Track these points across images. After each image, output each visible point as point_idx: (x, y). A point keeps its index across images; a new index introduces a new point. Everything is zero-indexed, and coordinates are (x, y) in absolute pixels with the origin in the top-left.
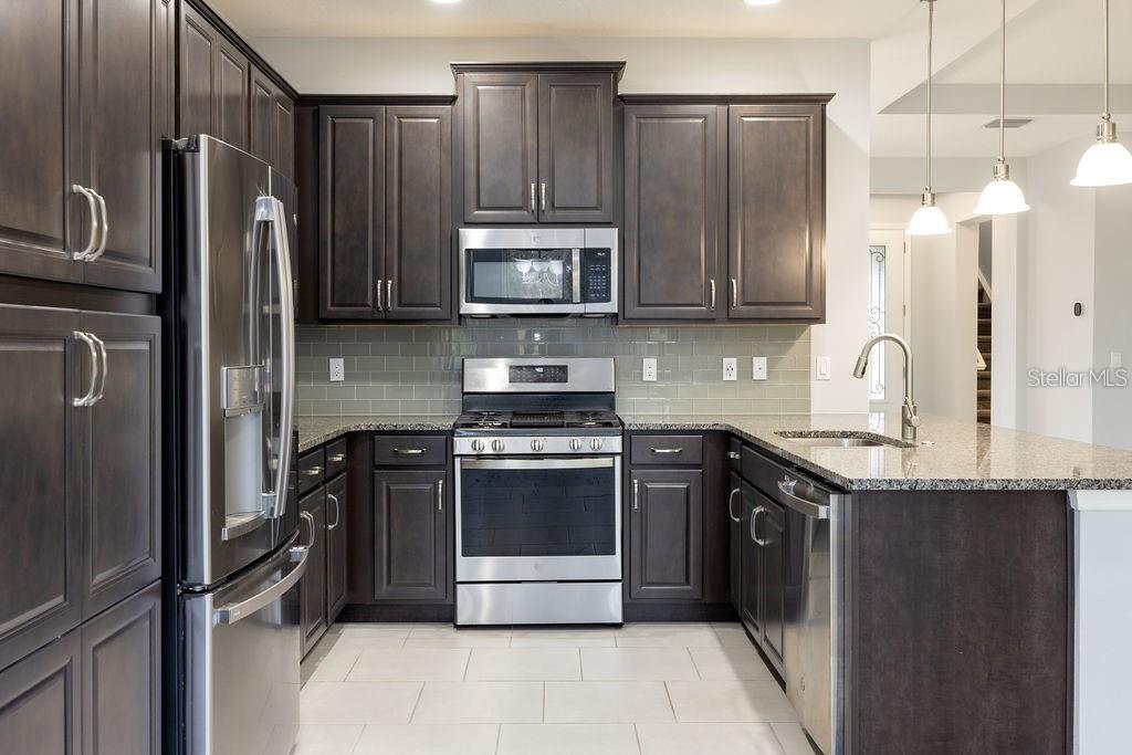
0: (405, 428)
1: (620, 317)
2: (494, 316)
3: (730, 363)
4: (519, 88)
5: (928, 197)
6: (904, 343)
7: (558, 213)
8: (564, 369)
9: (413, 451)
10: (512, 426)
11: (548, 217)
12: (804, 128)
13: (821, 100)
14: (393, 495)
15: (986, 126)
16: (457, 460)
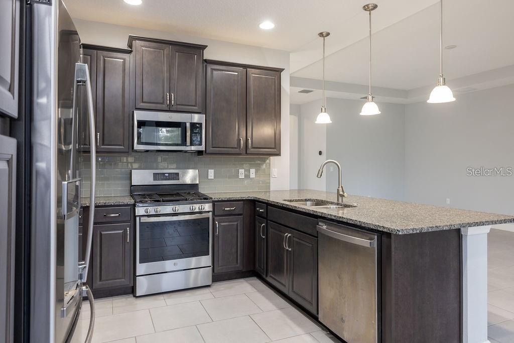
0: (110, 204)
1: (204, 152)
2: (147, 151)
3: (242, 171)
4: (162, 51)
5: (323, 109)
6: (338, 163)
7: (179, 106)
8: (177, 174)
9: (113, 215)
10: (163, 201)
11: (174, 108)
12: (274, 80)
13: (279, 71)
14: (103, 237)
15: (299, 92)
16: (138, 219)
